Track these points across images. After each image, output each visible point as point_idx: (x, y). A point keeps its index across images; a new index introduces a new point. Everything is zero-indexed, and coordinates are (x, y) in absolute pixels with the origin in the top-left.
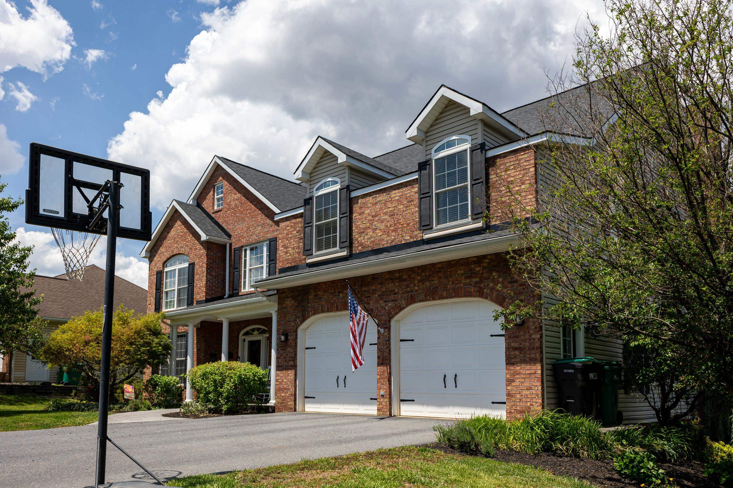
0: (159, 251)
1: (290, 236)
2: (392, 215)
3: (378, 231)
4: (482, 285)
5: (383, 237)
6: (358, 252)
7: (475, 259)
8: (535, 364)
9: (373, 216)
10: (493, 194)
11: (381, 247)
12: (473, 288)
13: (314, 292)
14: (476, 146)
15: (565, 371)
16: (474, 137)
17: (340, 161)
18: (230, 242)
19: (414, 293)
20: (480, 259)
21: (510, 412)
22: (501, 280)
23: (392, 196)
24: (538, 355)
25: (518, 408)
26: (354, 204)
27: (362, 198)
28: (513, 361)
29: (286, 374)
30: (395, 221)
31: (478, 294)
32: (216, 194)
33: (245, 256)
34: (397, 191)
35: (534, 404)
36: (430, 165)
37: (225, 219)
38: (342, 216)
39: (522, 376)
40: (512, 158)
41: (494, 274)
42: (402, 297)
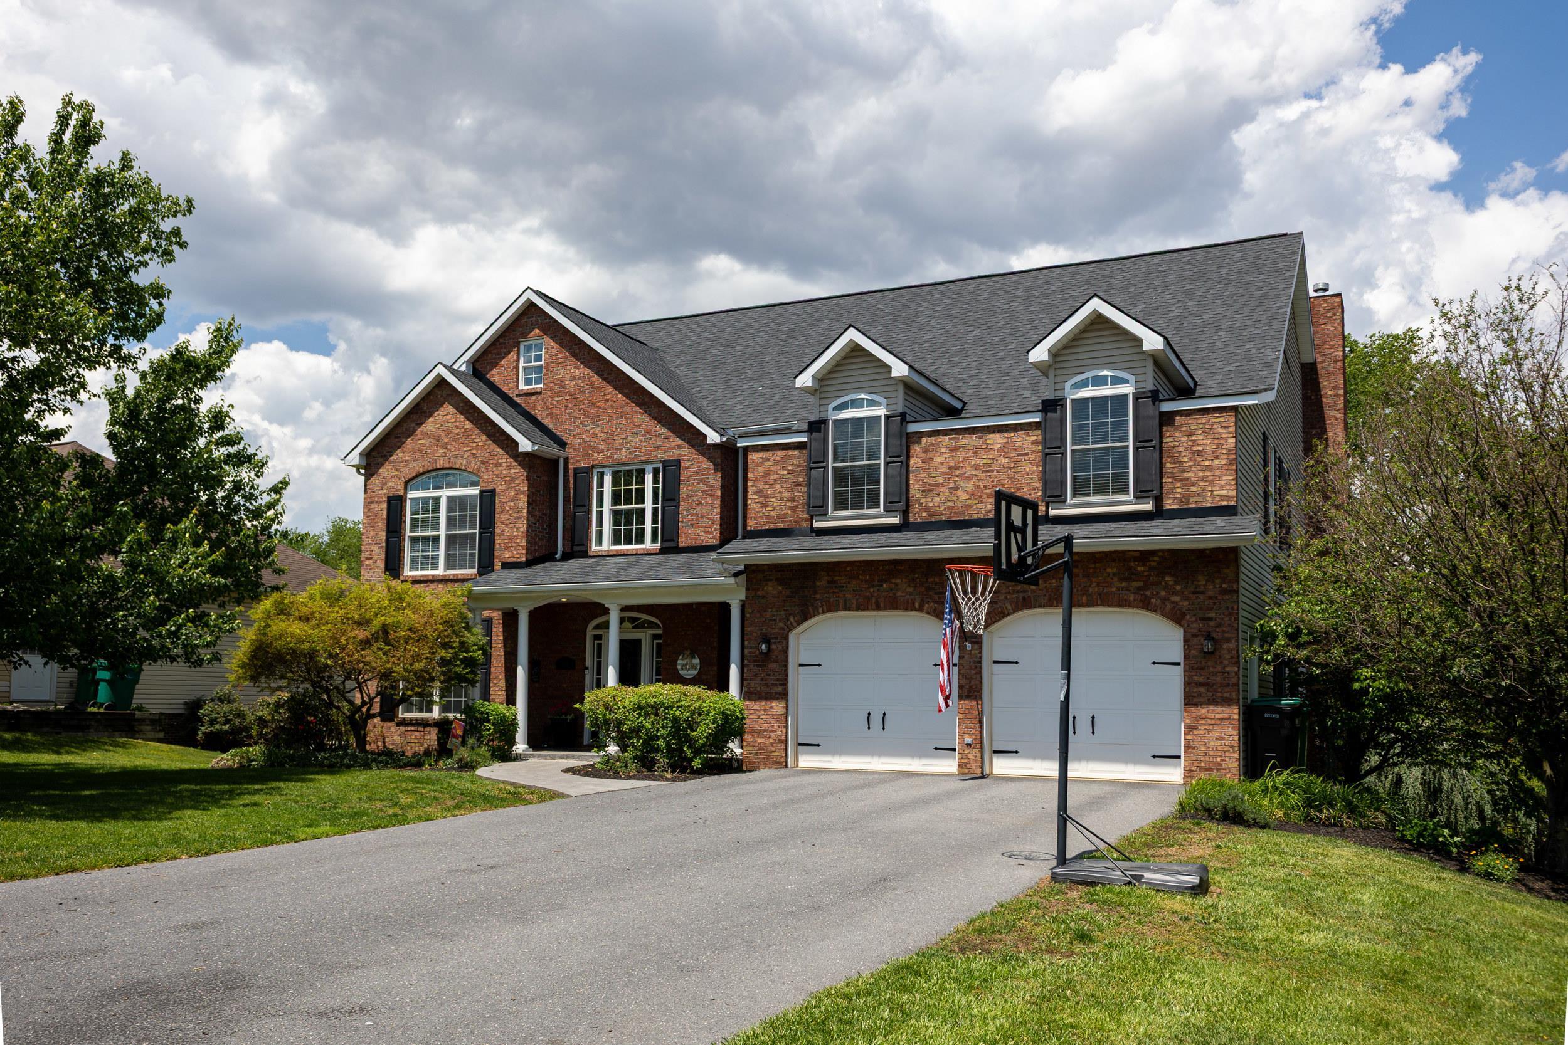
0: (394, 457)
1: (772, 477)
2: (988, 471)
3: (959, 492)
4: (1148, 593)
5: (970, 502)
6: (919, 520)
7: (1137, 554)
8: (1229, 705)
9: (950, 468)
10: (1168, 465)
11: (967, 518)
12: (1132, 595)
13: (828, 575)
14: (1144, 392)
15: (1266, 715)
16: (1142, 377)
17: (894, 374)
18: (565, 454)
19: (1030, 594)
20: (1144, 556)
21: (1190, 770)
22: (1178, 588)
23: (988, 442)
24: (1234, 694)
25: (1203, 765)
26: (913, 443)
27: (930, 436)
28: (1195, 700)
29: (768, 707)
30: (993, 481)
31: (1141, 604)
32: (522, 359)
33: (601, 484)
34: (997, 435)
35: (1227, 759)
36: (1064, 406)
37: (550, 411)
38: (889, 460)
39: (1209, 721)
40: (1202, 419)
41: (1167, 578)
42: (1006, 598)
